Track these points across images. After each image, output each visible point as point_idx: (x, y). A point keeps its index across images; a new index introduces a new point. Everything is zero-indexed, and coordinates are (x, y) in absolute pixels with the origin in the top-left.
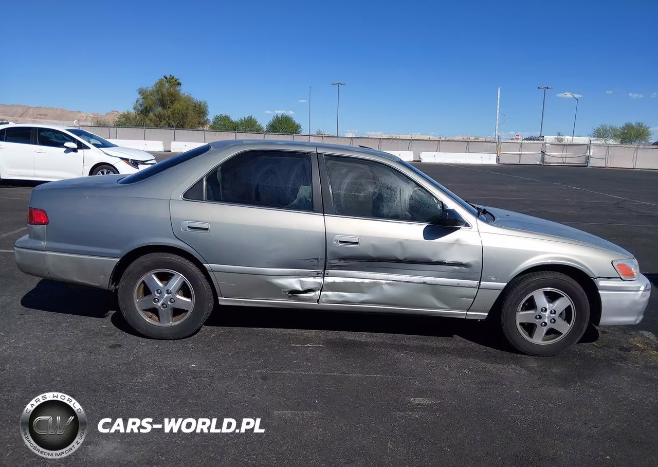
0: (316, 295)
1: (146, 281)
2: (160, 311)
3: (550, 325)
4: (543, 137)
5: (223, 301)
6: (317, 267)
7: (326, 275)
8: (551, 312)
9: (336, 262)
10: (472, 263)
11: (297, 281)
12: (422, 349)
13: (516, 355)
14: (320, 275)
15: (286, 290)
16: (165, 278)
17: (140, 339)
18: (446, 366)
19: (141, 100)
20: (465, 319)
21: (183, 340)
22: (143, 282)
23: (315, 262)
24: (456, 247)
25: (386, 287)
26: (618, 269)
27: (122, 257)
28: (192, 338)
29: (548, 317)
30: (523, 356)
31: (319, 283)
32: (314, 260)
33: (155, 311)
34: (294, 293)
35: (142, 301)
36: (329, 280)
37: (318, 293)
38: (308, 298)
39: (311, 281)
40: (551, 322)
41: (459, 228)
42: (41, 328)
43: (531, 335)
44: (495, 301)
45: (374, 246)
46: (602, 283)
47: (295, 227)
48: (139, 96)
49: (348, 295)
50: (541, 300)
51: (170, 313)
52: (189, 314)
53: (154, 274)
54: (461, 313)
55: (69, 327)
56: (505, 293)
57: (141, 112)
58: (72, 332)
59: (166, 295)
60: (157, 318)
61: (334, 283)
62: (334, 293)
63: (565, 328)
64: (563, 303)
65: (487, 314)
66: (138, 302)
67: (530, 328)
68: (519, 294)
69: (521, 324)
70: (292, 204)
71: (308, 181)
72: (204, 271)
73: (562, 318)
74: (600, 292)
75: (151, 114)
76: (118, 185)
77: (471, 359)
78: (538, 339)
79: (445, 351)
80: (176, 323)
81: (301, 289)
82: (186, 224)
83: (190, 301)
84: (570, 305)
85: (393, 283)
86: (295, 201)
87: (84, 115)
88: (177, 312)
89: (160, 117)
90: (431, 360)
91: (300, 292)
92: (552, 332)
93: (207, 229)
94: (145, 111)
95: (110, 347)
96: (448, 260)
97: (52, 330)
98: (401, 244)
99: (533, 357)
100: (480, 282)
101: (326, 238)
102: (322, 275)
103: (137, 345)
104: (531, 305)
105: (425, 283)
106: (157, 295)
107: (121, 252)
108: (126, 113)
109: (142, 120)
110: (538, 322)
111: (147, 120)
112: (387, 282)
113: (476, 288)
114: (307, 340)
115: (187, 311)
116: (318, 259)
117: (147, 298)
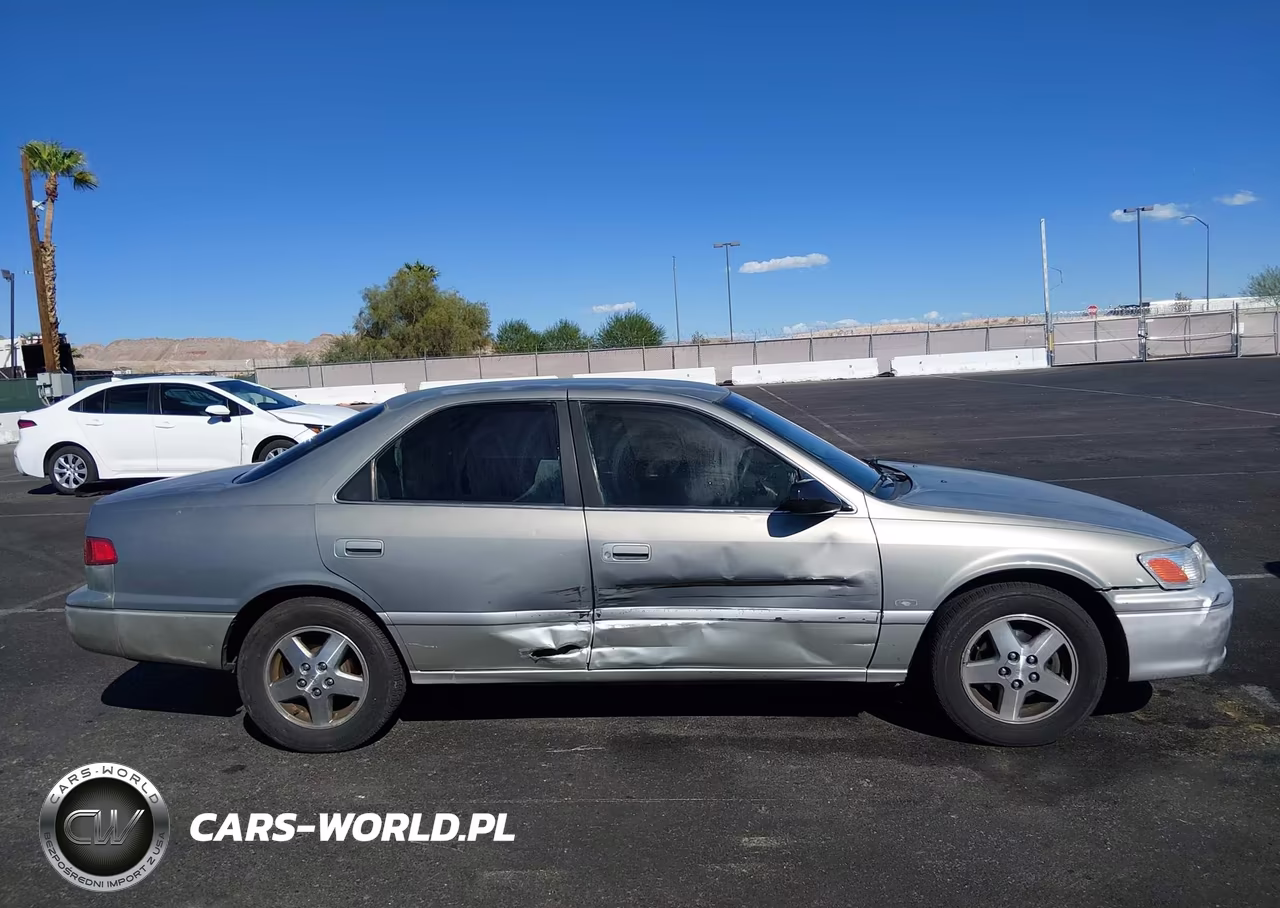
0: (582, 655)
1: (283, 651)
2: (309, 701)
3: (1029, 686)
4: (1148, 304)
5: (419, 677)
6: (580, 603)
7: (596, 617)
8: (1028, 660)
9: (613, 593)
10: (862, 577)
11: (545, 631)
12: (789, 746)
13: (971, 747)
14: (585, 618)
15: (528, 650)
16: (315, 641)
17: (280, 753)
18: (827, 775)
19: (367, 311)
20: (866, 682)
21: (355, 752)
22: (279, 651)
23: (576, 597)
24: (827, 549)
25: (707, 632)
26: (1150, 569)
27: (238, 610)
28: (371, 747)
29: (1023, 671)
30: (985, 747)
31: (587, 634)
32: (570, 592)
33: (301, 701)
34: (542, 653)
35: (279, 686)
36: (603, 625)
37: (586, 651)
38: (568, 661)
39: (570, 630)
40: (1030, 679)
41: (832, 515)
42: (117, 744)
43: (996, 707)
44: (915, 647)
45: (677, 559)
46: (1119, 599)
47: (533, 535)
48: (364, 304)
49: (641, 652)
50: (1005, 637)
51: (328, 703)
52: (360, 704)
53: (297, 636)
54: (858, 673)
55: (164, 739)
56: (933, 628)
57: (368, 333)
58: (167, 748)
59: (319, 673)
60: (307, 714)
61: (613, 631)
62: (616, 648)
63: (1061, 689)
64: (1050, 641)
65: (906, 671)
66: (272, 689)
67: (992, 694)
68: (961, 630)
69: (972, 686)
70: (526, 494)
71: (553, 452)
72: (380, 624)
73: (1054, 672)
74: (1118, 616)
75: (386, 335)
76: (235, 485)
77: (881, 759)
78: (1011, 714)
79: (835, 745)
80: (340, 722)
81: (553, 646)
82: (343, 544)
83: (360, 679)
84: (1064, 645)
85: (721, 624)
86: (532, 490)
87: (271, 346)
88: (341, 702)
89: (403, 340)
90: (802, 765)
91: (551, 652)
92: (1035, 699)
93: (380, 551)
94: (375, 331)
95: (226, 771)
96: (817, 575)
97: (135, 746)
98: (727, 550)
99: (1004, 749)
100: (882, 612)
101: (589, 551)
102: (589, 618)
103: (272, 765)
104: (987, 648)
105: (778, 619)
106: (304, 673)
107: (238, 602)
108: (340, 337)
109: (369, 348)
110: (1003, 680)
111: (378, 347)
112: (710, 622)
113: (875, 623)
114: (577, 740)
115: (357, 699)
116: (578, 589)
117: (287, 679)
